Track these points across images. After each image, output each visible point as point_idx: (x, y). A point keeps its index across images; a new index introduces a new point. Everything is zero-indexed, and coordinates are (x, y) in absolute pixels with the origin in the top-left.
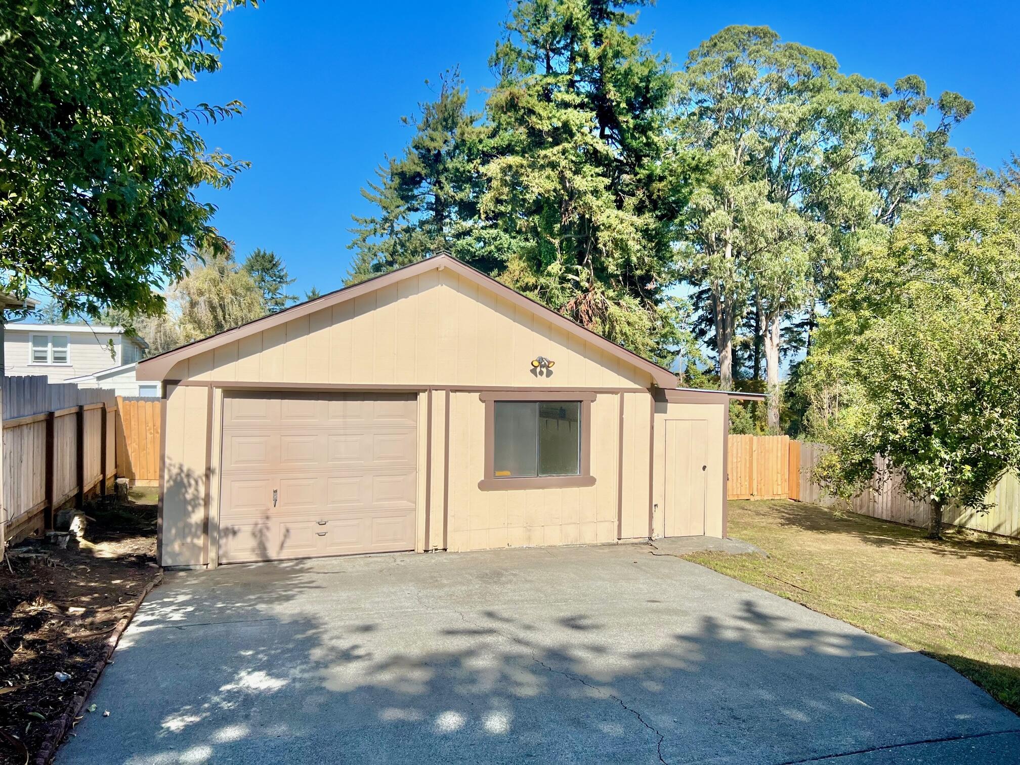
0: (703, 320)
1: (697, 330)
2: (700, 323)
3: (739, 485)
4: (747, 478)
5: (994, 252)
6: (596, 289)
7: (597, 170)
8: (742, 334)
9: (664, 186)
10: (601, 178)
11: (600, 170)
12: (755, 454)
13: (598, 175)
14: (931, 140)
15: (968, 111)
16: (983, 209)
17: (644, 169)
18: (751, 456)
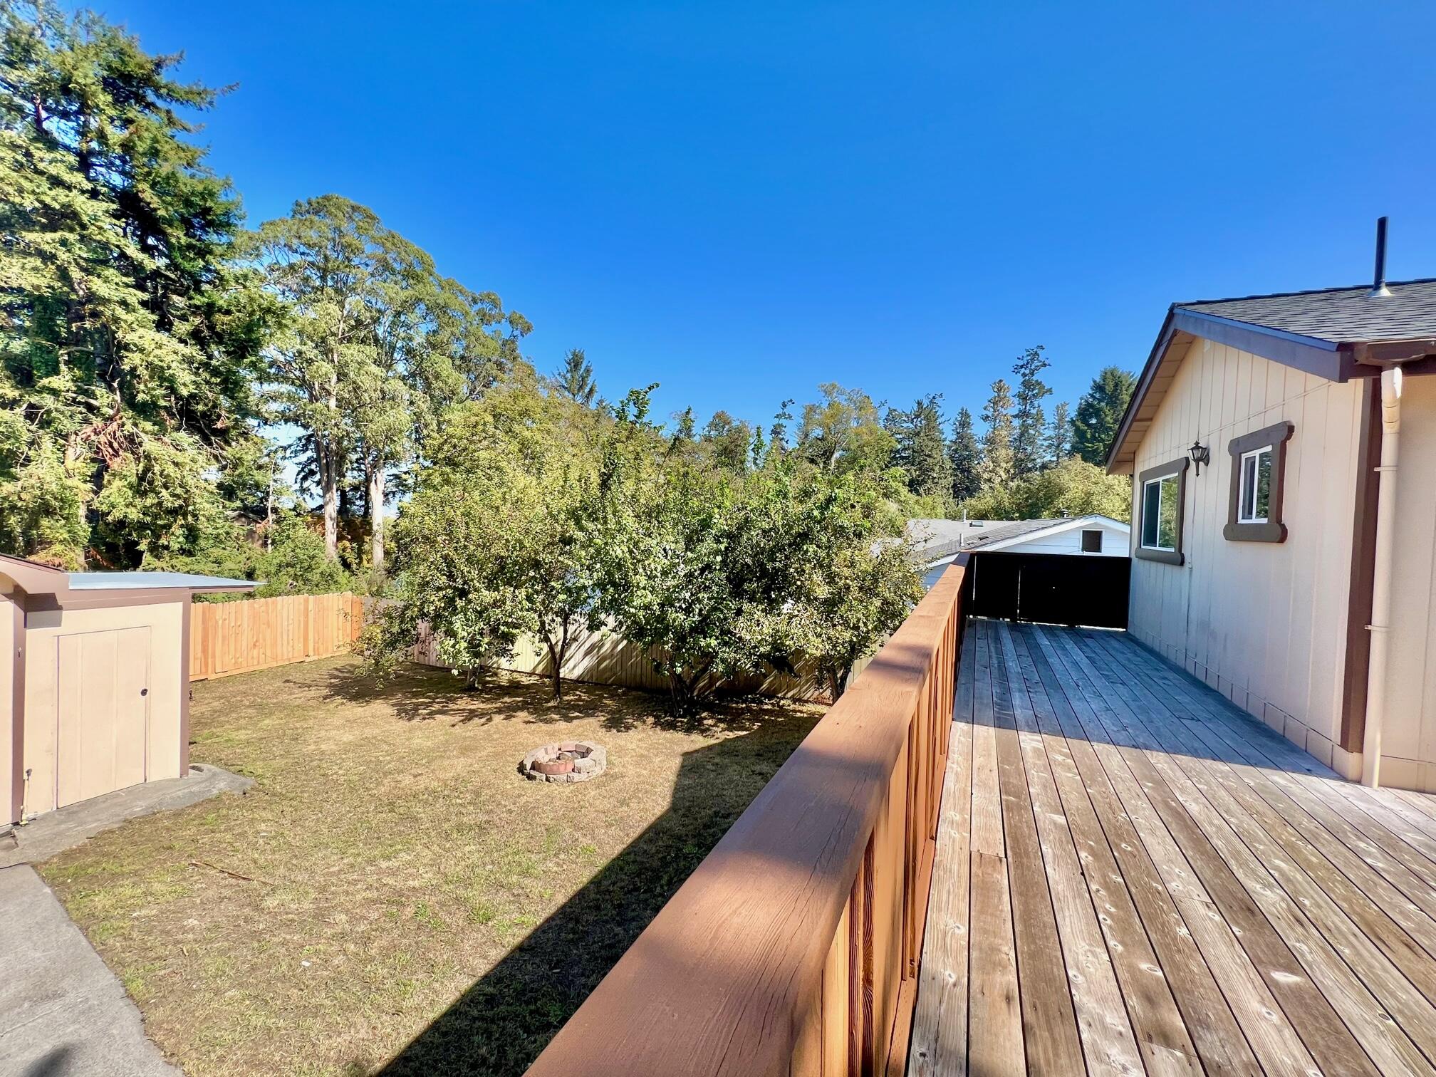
0: (312, 462)
1: (306, 470)
2: (310, 464)
3: (290, 649)
4: (302, 640)
5: (538, 437)
6: (124, 419)
7: (125, 279)
8: (351, 478)
9: (230, 321)
10: (131, 290)
11: (130, 280)
12: (311, 615)
13: (127, 286)
14: (504, 345)
15: (529, 329)
16: (531, 403)
17: (203, 295)
18: (307, 616)
